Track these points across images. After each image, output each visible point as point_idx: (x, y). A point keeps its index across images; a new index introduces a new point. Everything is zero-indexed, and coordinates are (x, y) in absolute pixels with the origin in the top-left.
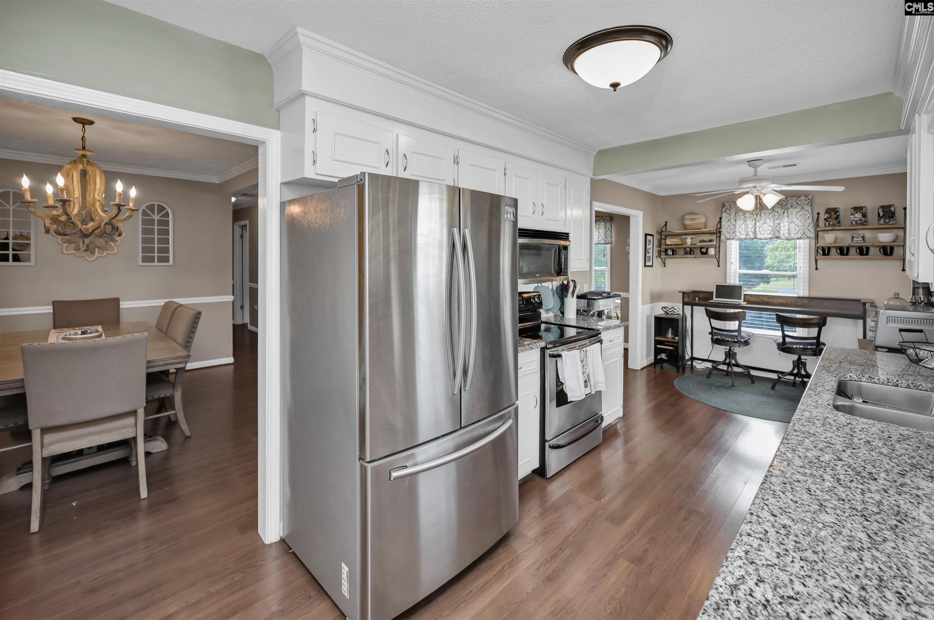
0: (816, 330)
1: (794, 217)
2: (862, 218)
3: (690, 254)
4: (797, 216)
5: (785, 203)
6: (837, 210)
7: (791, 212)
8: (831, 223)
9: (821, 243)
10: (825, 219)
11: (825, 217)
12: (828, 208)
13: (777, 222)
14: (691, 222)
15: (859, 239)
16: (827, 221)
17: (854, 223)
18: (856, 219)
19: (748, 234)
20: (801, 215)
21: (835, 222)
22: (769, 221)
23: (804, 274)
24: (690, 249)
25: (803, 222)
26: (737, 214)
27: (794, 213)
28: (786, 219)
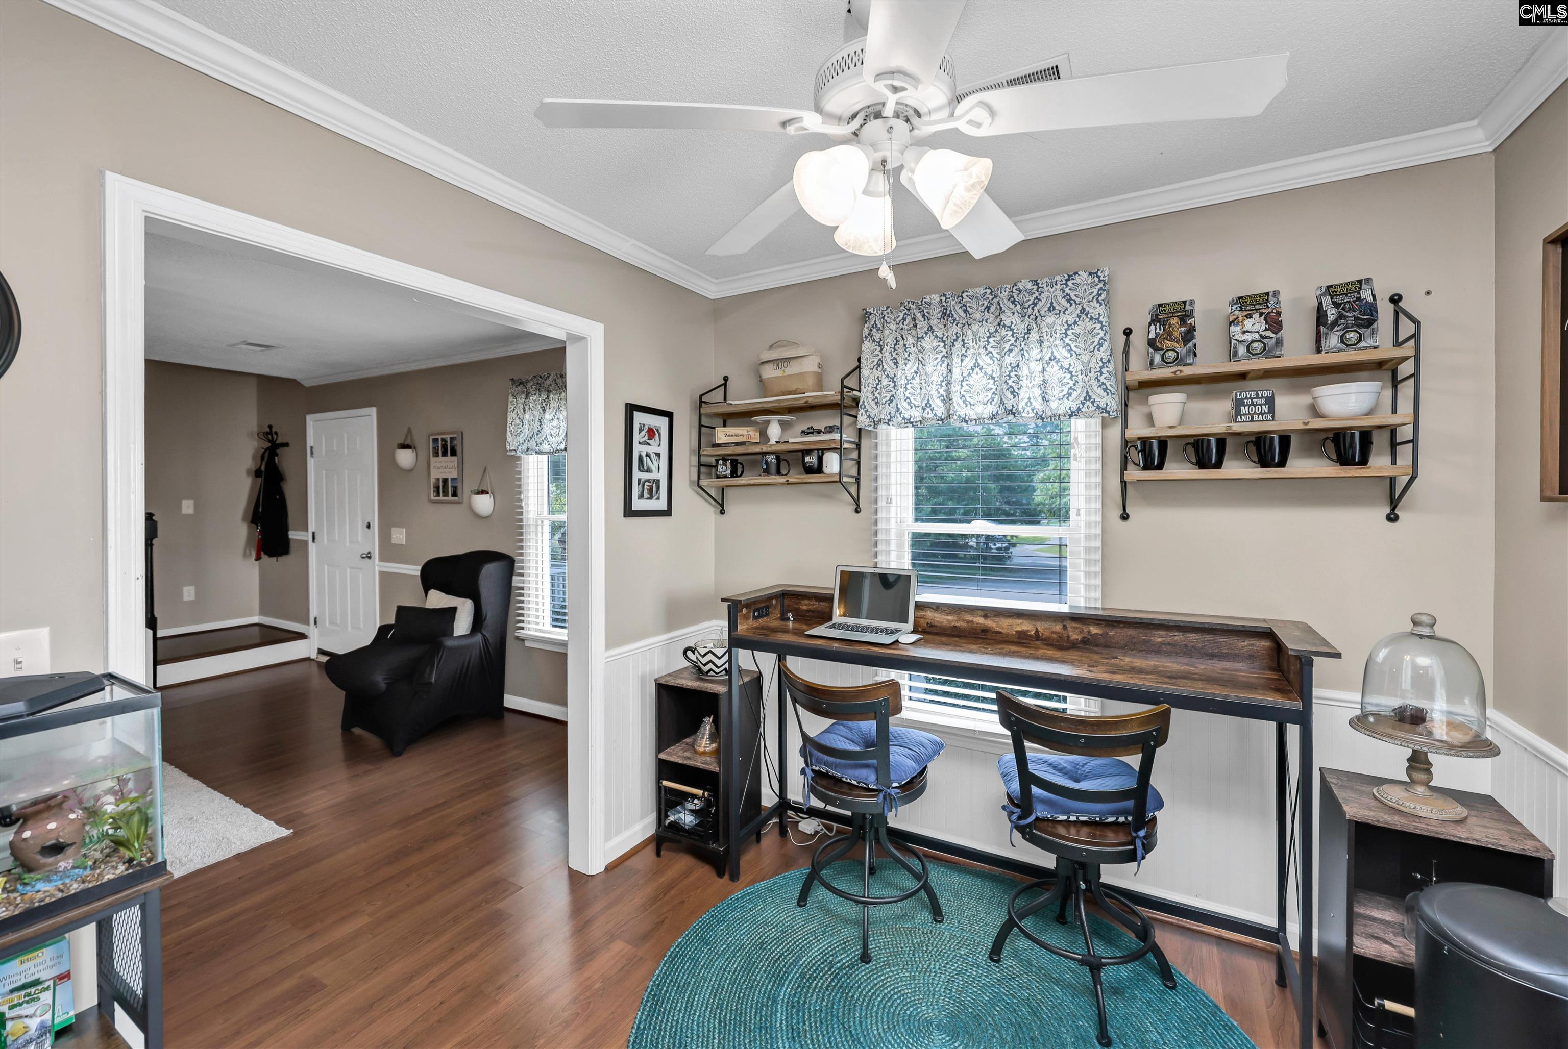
0: (1134, 760)
1: (1058, 342)
2: (1269, 333)
3: (779, 472)
4: (1067, 341)
5: (1032, 299)
6: (1188, 308)
7: (1048, 326)
8: (1171, 355)
9: (1138, 429)
10: (1151, 343)
11: (1152, 335)
12: (1160, 305)
13: (1010, 359)
14: (778, 373)
15: (1257, 409)
16: (1156, 349)
17: (1242, 350)
18: (1248, 337)
19: (928, 405)
20: (1077, 335)
21: (1182, 350)
22: (987, 359)
23: (1088, 537)
24: (778, 459)
25: (1085, 358)
26: (901, 343)
27: (1059, 328)
28: (1035, 353)
